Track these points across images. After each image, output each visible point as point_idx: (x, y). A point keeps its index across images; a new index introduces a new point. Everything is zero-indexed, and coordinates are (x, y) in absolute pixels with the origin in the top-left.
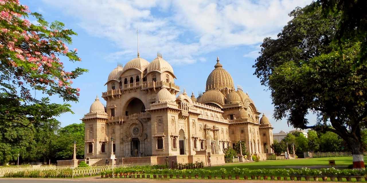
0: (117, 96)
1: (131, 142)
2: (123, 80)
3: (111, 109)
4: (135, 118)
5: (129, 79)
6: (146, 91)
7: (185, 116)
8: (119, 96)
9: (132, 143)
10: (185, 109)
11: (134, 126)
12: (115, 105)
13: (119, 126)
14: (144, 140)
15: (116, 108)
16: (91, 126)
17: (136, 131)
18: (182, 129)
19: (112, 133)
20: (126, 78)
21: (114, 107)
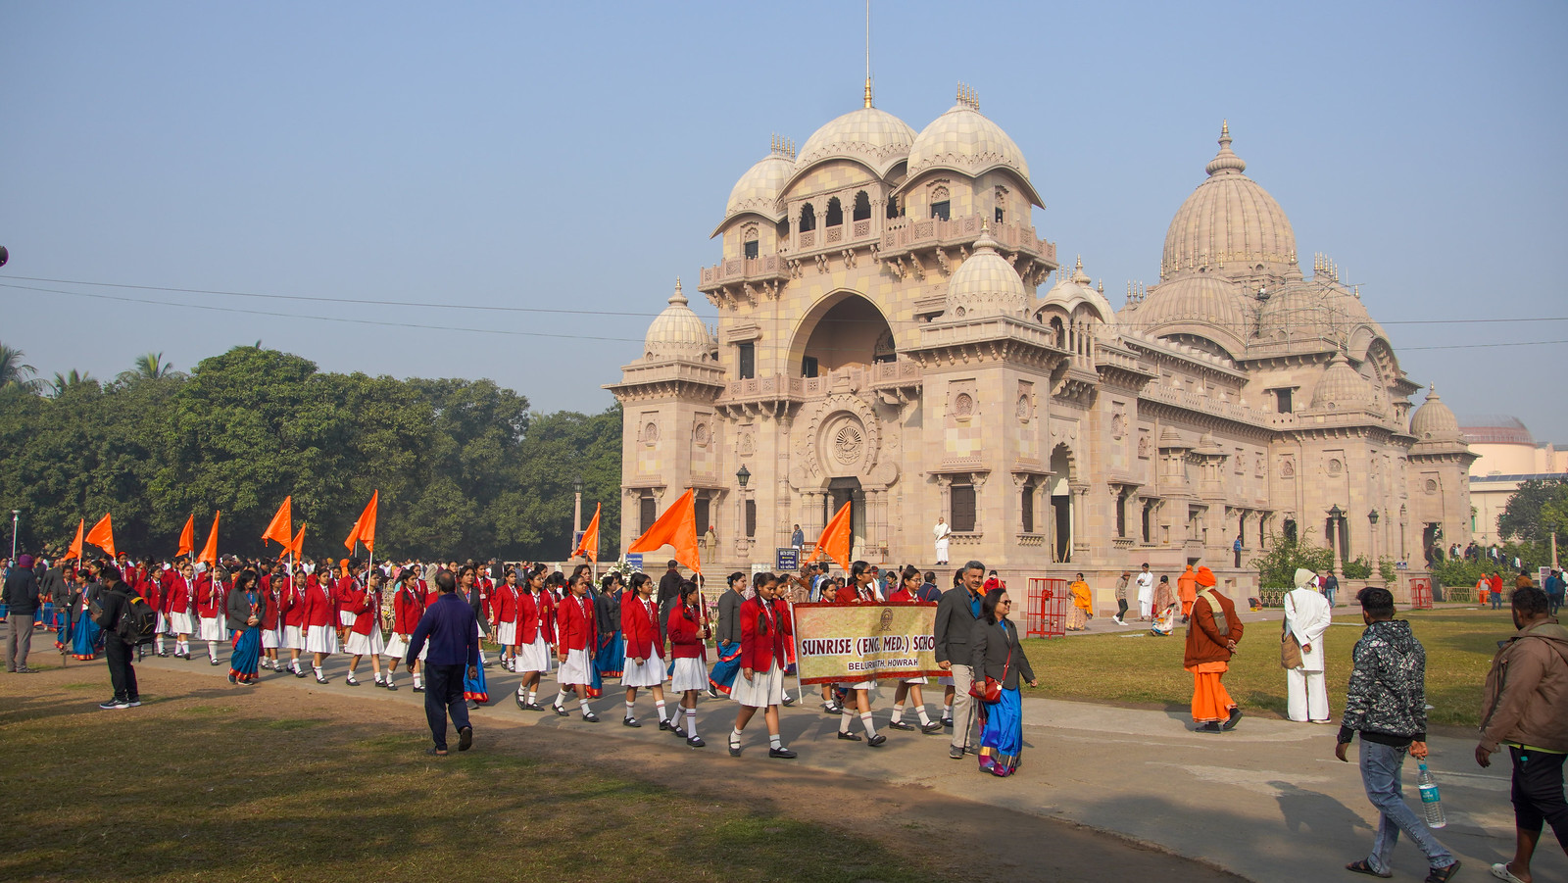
0: (765, 285)
1: (826, 495)
2: (795, 214)
3: (737, 342)
4: (846, 389)
5: (820, 208)
6: (899, 262)
7: (1081, 384)
8: (776, 284)
9: (831, 499)
10: (1080, 352)
11: (841, 424)
12: (759, 325)
13: (772, 420)
14: (884, 486)
15: (759, 338)
16: (648, 418)
17: (848, 447)
18: (1063, 444)
19: (739, 453)
20: (809, 201)
21: (755, 335)
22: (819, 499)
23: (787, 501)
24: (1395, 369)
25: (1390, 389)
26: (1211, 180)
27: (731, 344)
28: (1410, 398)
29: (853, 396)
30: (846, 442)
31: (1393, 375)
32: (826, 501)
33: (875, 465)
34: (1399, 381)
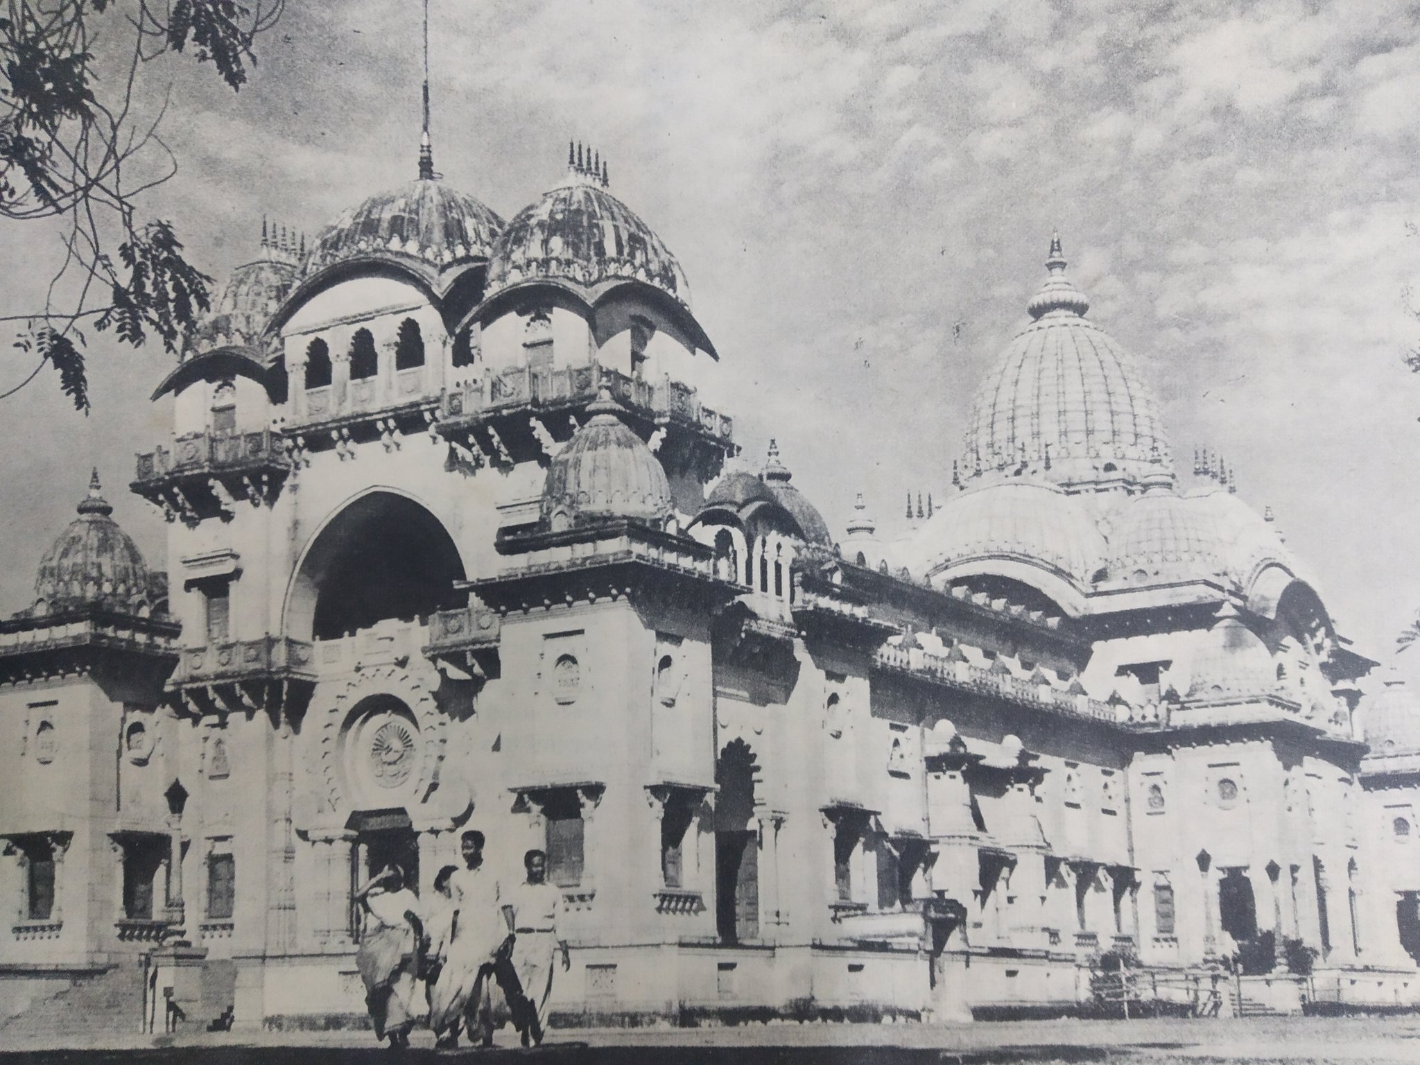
1: (356, 842)
2: (296, 353)
3: (199, 581)
4: (386, 658)
5: (339, 347)
8: (266, 478)
9: (363, 849)
11: (378, 720)
12: (235, 551)
13: (261, 715)
14: (449, 824)
15: (237, 574)
16: (38, 715)
17: (392, 756)
18: (739, 741)
19: (207, 773)
20: (321, 335)
21: (227, 567)
22: (343, 848)
23: (289, 855)
24: (1330, 633)
25: (1323, 666)
26: (1039, 323)
27: (189, 585)
28: (1360, 683)
29: (398, 669)
30: (389, 749)
31: (1328, 643)
32: (354, 853)
33: (434, 787)
34: (1338, 654)
